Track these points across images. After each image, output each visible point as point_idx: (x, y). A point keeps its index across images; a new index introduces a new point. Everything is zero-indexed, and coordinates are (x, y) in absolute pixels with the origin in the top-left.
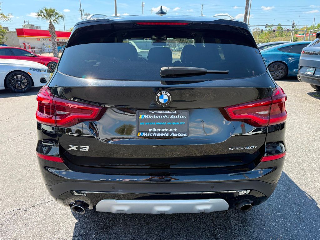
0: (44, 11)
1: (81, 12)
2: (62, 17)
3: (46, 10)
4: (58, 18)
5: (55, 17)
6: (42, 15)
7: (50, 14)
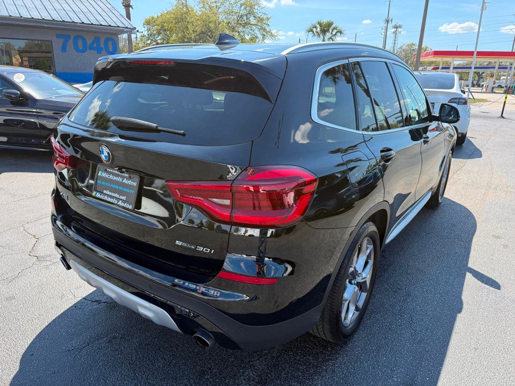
0: (318, 26)
1: (388, 23)
2: (341, 32)
3: (320, 24)
4: (335, 34)
5: (332, 33)
6: (314, 31)
7: (325, 28)
